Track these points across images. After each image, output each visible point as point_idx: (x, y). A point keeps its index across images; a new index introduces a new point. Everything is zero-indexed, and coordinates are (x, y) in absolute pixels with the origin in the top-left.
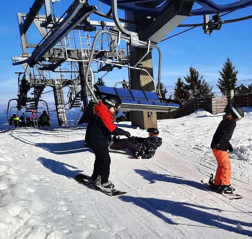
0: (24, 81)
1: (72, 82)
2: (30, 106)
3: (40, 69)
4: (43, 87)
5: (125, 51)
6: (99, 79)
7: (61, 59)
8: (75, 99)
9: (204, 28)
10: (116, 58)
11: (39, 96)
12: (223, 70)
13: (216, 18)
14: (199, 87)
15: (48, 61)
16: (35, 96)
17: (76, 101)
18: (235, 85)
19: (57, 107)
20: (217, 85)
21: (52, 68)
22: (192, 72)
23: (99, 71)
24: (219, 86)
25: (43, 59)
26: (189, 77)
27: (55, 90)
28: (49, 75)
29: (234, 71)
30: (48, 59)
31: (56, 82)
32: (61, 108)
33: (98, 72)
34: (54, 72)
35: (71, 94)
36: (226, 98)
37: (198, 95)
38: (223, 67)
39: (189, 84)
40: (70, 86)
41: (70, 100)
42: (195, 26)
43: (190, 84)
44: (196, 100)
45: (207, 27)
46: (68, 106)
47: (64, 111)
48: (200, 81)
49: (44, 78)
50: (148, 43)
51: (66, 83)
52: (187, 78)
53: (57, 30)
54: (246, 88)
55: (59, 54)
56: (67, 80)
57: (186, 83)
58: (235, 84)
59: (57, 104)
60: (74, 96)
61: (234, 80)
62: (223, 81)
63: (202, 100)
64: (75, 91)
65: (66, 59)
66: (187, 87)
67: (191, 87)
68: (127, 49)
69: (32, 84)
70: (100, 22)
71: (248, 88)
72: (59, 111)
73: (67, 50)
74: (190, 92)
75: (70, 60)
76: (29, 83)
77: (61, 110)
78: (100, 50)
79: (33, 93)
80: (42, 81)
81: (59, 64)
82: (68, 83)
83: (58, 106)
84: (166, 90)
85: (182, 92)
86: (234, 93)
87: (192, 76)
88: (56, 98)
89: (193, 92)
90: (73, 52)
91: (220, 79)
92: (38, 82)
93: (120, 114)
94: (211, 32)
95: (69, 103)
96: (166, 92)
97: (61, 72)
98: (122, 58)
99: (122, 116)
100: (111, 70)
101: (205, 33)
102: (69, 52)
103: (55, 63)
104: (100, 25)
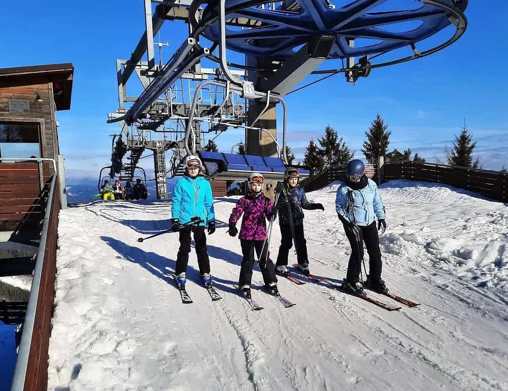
0: (120, 143)
1: (177, 144)
2: (125, 174)
3: (140, 128)
4: (141, 150)
5: (243, 105)
6: (209, 141)
7: (164, 115)
8: (179, 166)
9: (347, 75)
10: (232, 114)
11: (136, 162)
12: (371, 131)
13: (363, 62)
14: (337, 152)
15: (149, 118)
16: (132, 161)
17: (180, 168)
18: (386, 151)
19: (156, 175)
20: (362, 150)
21: (153, 127)
22: (329, 133)
23: (210, 131)
24: (364, 151)
25: (144, 116)
26: (324, 140)
27: (155, 154)
28: (150, 136)
29: (385, 132)
30: (148, 116)
31: (158, 144)
32: (161, 177)
33: (208, 132)
34: (156, 131)
35: (175, 159)
36: (372, 168)
37: (335, 163)
38: (371, 126)
39: (323, 149)
40: (174, 149)
41: (174, 168)
42: (335, 72)
43: (325, 149)
44: (331, 169)
45: (351, 73)
46: (169, 175)
47: (164, 181)
48: (338, 145)
49: (143, 140)
50: (267, 94)
51: (169, 146)
52: (322, 140)
53: (160, 79)
54: (401, 155)
55: (163, 110)
56: (170, 142)
57: (319, 146)
58: (386, 149)
59: (156, 172)
60: (179, 161)
61: (385, 144)
62: (369, 145)
63: (340, 168)
64: (180, 156)
65: (170, 115)
66: (321, 153)
67: (327, 152)
68: (246, 103)
69: (129, 147)
70: (215, 70)
71: (403, 154)
72: (158, 180)
73: (173, 105)
74: (325, 158)
75: (176, 117)
76: (126, 146)
77: (161, 179)
78: (212, 105)
79: (129, 157)
80: (141, 143)
81: (161, 122)
82: (172, 145)
83: (158, 174)
84: (293, 156)
85: (315, 158)
86: (384, 160)
87: (328, 138)
88: (156, 164)
89: (329, 159)
90: (180, 107)
91: (366, 143)
92: (136, 144)
93: (233, 186)
94: (355, 80)
95: (171, 170)
96: (293, 158)
97: (164, 132)
98: (240, 115)
99: (236, 189)
100: (225, 130)
101: (347, 81)
102: (174, 107)
103: (157, 121)
104: (215, 73)
